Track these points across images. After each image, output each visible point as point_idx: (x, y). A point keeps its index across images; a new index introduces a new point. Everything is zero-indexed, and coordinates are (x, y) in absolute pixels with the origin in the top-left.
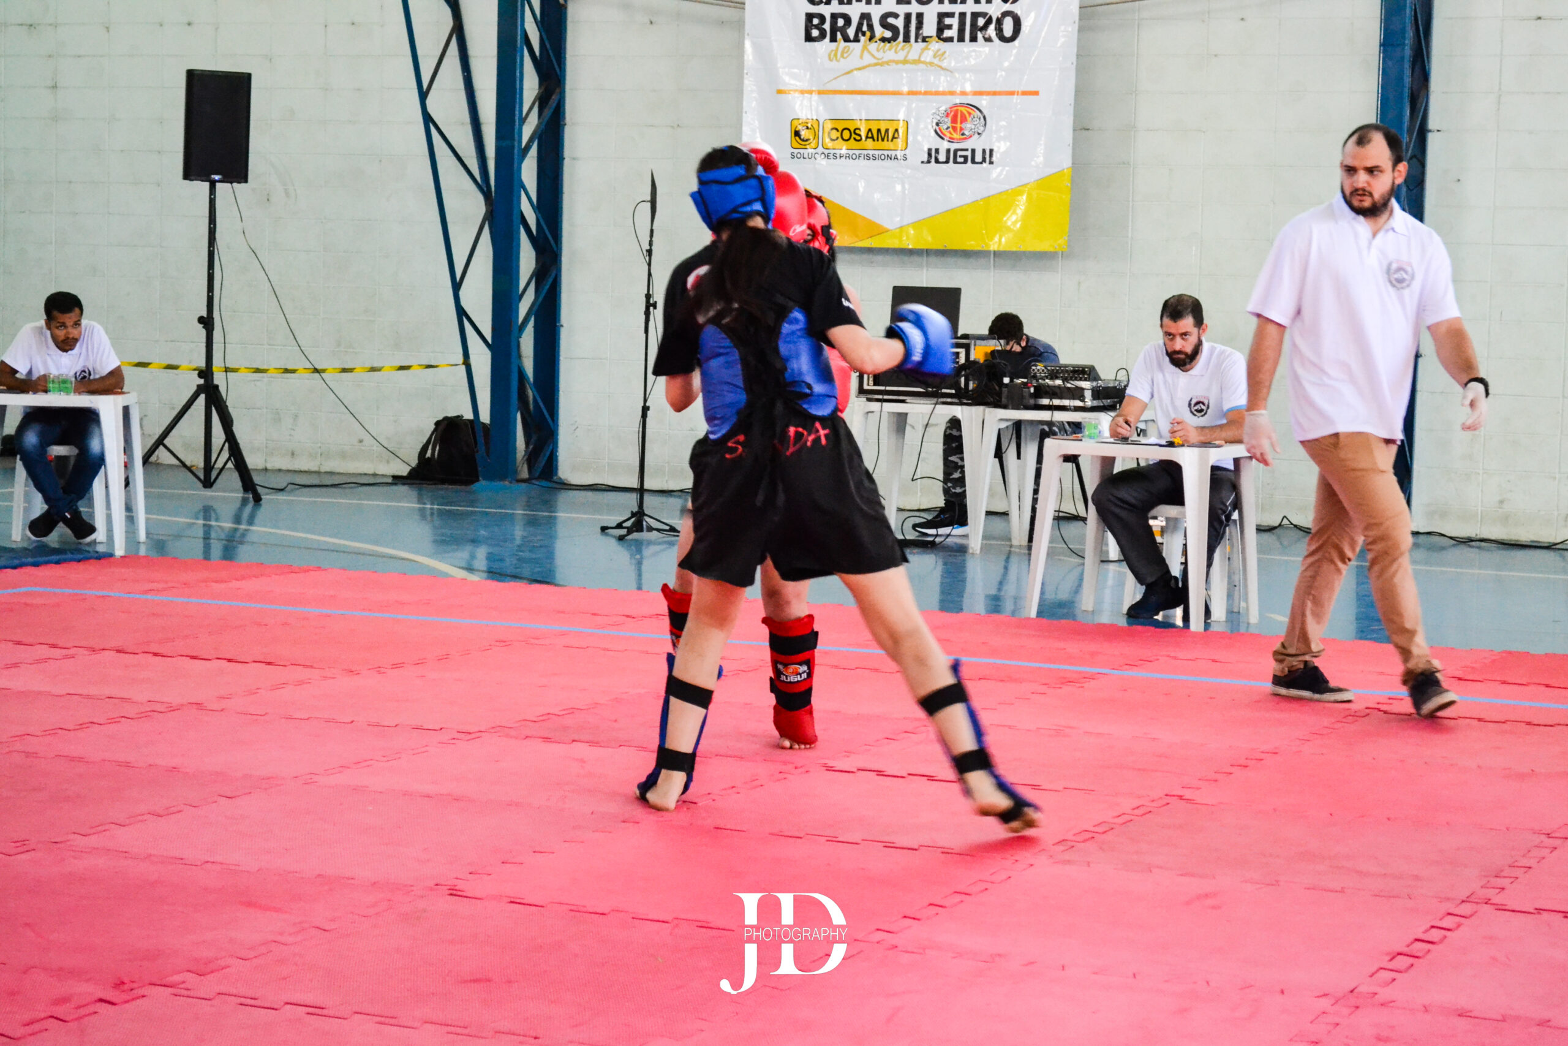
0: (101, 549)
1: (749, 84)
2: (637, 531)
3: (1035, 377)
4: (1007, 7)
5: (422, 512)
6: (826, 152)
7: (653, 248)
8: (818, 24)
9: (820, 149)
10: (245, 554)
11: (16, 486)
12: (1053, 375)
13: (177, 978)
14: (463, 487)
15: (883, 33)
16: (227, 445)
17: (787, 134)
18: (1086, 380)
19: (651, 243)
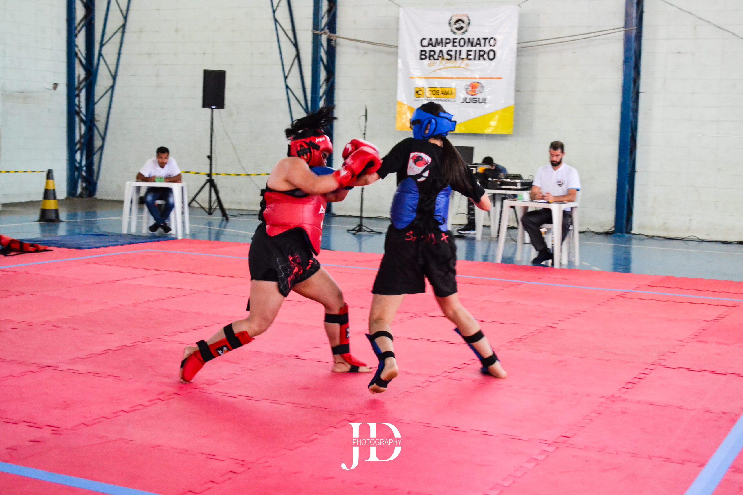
0: (173, 236)
1: (400, 75)
2: (360, 231)
4: (491, 48)
8: (424, 54)
9: (424, 98)
10: (223, 238)
11: (144, 214)
13: (201, 386)
15: (447, 57)
16: (217, 200)
17: (413, 92)
18: (518, 179)
19: (365, 131)
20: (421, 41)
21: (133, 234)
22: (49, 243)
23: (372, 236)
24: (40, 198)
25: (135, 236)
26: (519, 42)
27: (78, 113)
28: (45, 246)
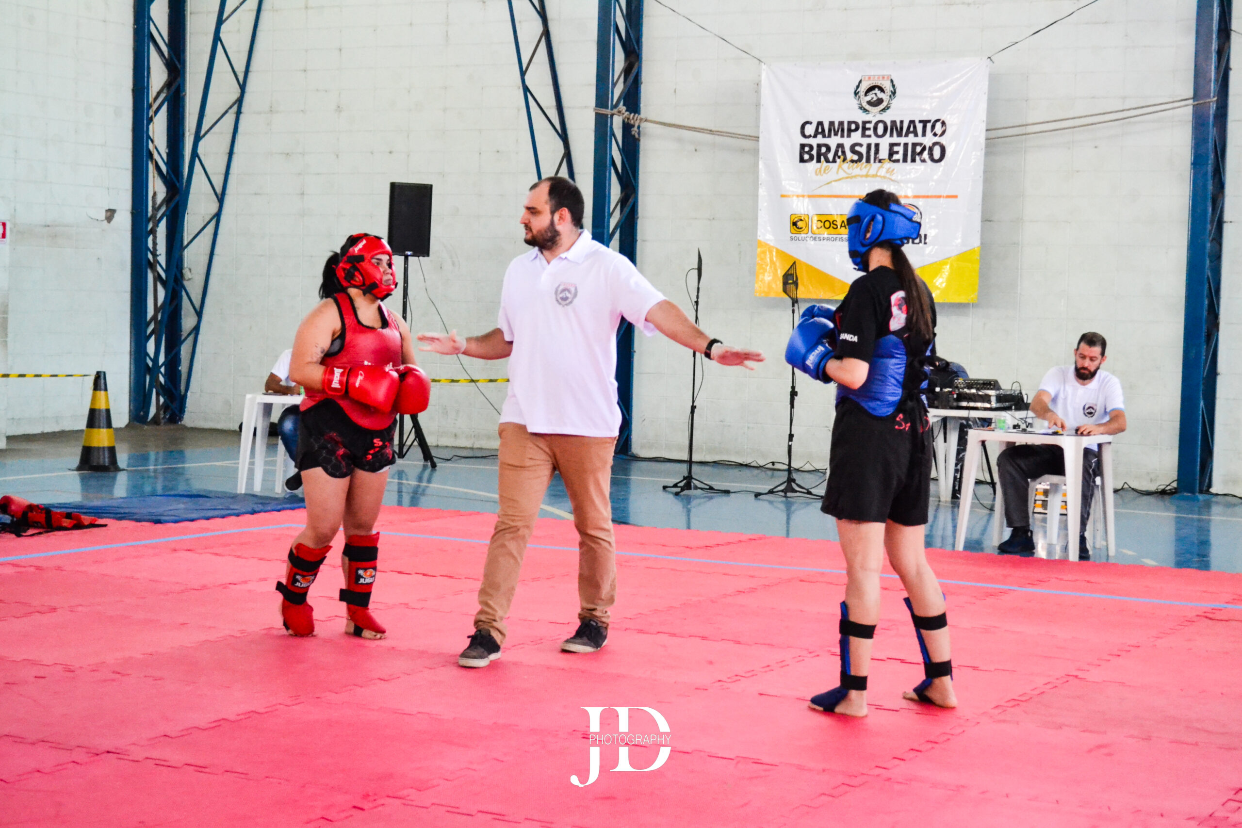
1: (762, 192)
2: (687, 489)
3: (957, 387)
4: (936, 139)
6: (814, 236)
7: (699, 300)
8: (808, 151)
9: (810, 234)
10: (425, 502)
11: (278, 455)
12: (970, 386)
13: (405, 792)
15: (852, 156)
16: (414, 430)
17: (788, 224)
18: (992, 389)
19: (698, 297)
20: (803, 127)
21: (259, 494)
22: (100, 512)
23: (711, 498)
24: (82, 425)
25: (261, 498)
26: (989, 128)
27: (152, 266)
28: (93, 518)
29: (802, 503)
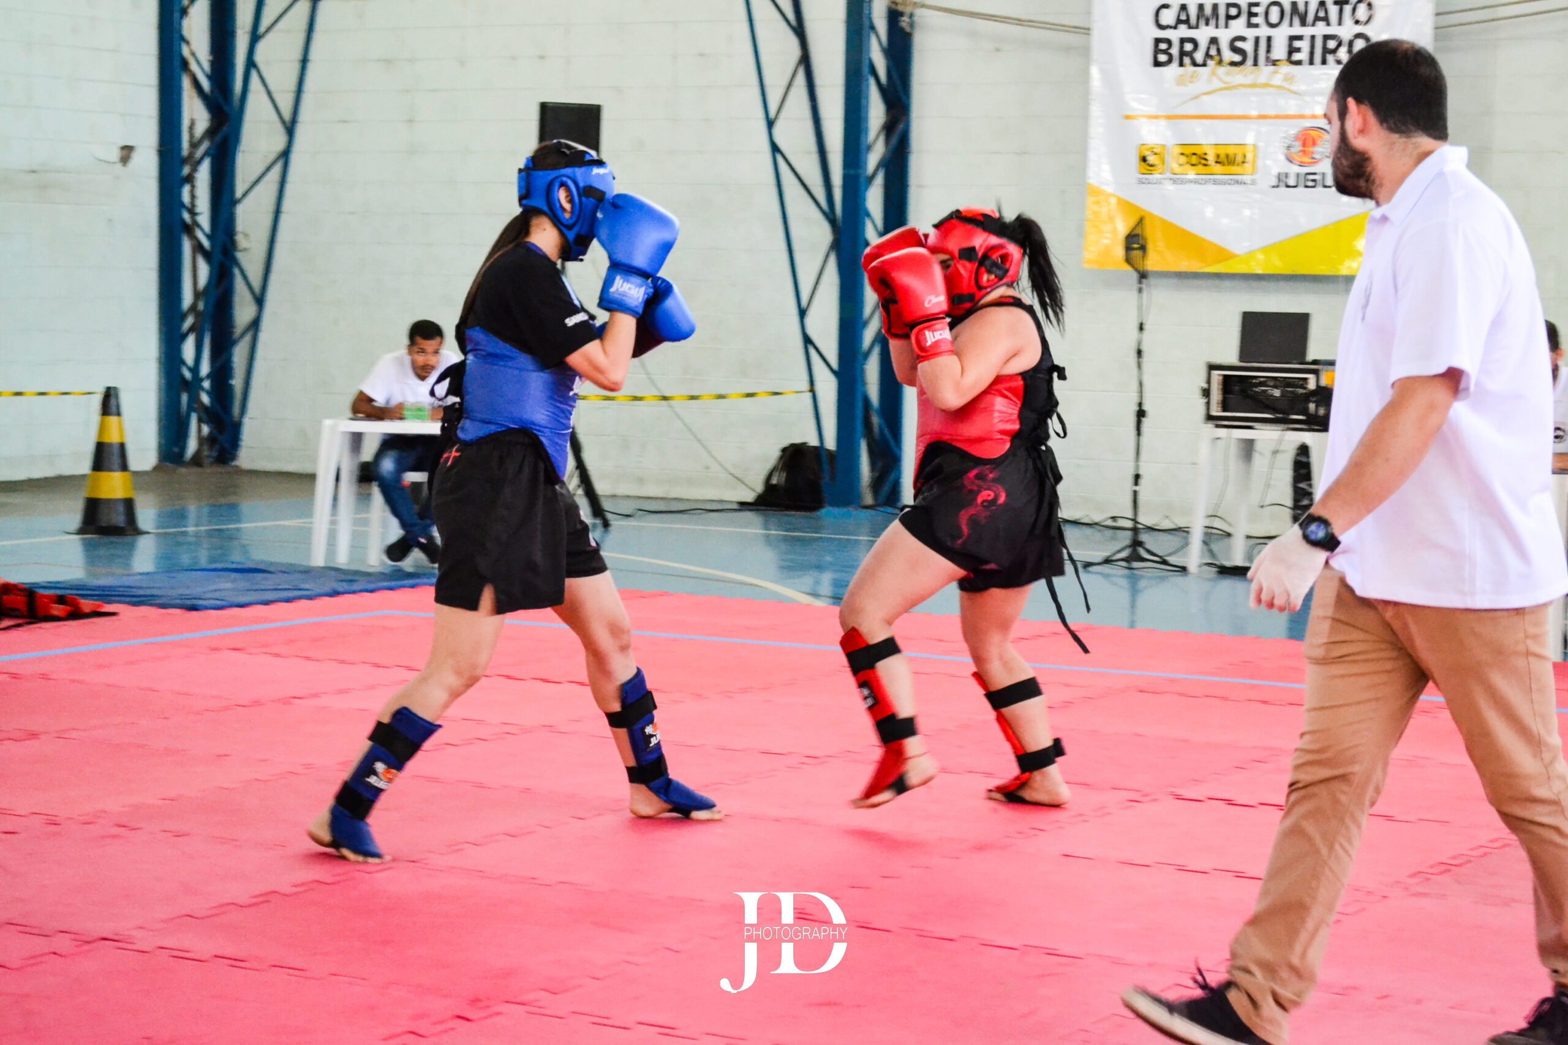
1: (1096, 110)
4: (1359, 29)
5: (768, 536)
6: (1174, 177)
8: (1166, 49)
9: (1167, 175)
11: (374, 510)
13: (530, 997)
14: (809, 513)
15: (1232, 57)
16: (577, 471)
17: (1135, 160)
20: (1158, 13)
21: (344, 567)
22: (107, 594)
24: (84, 467)
25: (347, 572)
26: (1440, 11)
27: (189, 229)
28: (97, 603)
29: (1151, 578)
